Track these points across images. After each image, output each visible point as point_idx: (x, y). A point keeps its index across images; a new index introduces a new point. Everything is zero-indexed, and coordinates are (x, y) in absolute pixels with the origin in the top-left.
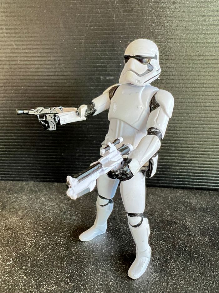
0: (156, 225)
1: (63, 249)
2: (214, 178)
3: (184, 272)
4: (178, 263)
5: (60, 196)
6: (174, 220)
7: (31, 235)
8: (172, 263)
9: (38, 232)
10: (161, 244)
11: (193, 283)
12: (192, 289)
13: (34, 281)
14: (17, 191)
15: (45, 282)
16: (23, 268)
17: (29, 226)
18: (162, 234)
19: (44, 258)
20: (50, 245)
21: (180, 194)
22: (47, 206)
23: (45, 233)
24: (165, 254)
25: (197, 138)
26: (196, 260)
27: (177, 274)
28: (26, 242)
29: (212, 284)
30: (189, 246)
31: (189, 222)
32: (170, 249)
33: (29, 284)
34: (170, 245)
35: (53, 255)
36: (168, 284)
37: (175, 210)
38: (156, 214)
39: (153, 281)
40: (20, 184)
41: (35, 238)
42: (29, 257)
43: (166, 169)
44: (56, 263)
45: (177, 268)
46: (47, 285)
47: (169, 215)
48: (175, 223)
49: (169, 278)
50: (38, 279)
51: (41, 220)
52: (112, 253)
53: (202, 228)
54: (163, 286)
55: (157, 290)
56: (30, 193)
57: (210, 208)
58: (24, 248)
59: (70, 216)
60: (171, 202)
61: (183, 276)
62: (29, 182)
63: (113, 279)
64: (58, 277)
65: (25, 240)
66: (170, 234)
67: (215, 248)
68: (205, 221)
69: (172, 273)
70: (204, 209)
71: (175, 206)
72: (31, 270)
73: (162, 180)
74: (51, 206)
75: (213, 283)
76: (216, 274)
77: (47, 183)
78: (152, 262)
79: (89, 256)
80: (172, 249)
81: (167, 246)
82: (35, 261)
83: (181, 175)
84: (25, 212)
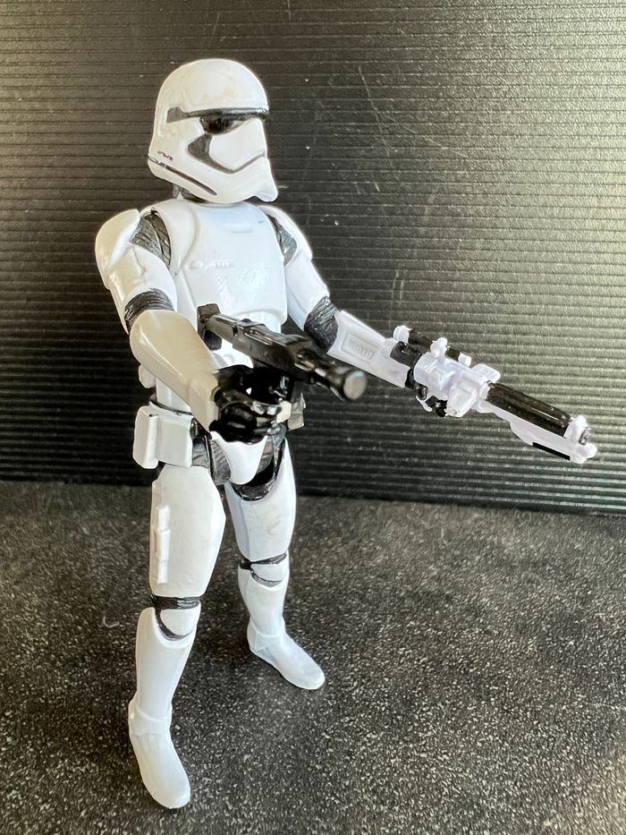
0: (393, 606)
1: (123, 665)
2: (572, 479)
3: (456, 732)
4: (443, 707)
5: (134, 523)
6: (448, 592)
7: (40, 626)
8: (425, 706)
9: (60, 618)
10: (402, 656)
11: (477, 759)
12: (471, 777)
13: (31, 750)
14: (14, 508)
15: (64, 751)
16: (7, 714)
18: (409, 628)
19: (69, 687)
20: (90, 654)
21: (476, 521)
22: (94, 550)
23: (78, 623)
24: (408, 682)
25: (525, 363)
26: (492, 699)
27: (434, 736)
28: (23, 645)
29: (529, 763)
30: (478, 663)
31: (486, 597)
32: (424, 668)
33: (18, 756)
34: (425, 659)
35: (94, 680)
36: (404, 762)
37: (455, 564)
38: (399, 574)
39: (365, 754)
40: (24, 488)
41: (50, 633)
42: (27, 686)
43: (437, 450)
44: (99, 702)
45: (436, 721)
46: (66, 761)
47: (434, 577)
48: (449, 599)
49: (411, 746)
50: (45, 744)
51: (72, 588)
52: (259, 678)
53: (522, 614)
54: (390, 766)
55: (371, 777)
56: (49, 512)
57: (553, 560)
58: (15, 662)
60: (445, 542)
61: (452, 741)
62: (51, 484)
63: (253, 747)
64: (101, 738)
65: (21, 641)
66: (429, 630)
67: (552, 667)
68: (535, 595)
69: (420, 734)
70: (535, 564)
71: (457, 553)
72: (29, 720)
73: (427, 482)
74: (105, 549)
75: (531, 763)
76: (545, 739)
77: (102, 487)
78: (370, 702)
79: (195, 685)
80: (430, 670)
81: (418, 660)
82: (41, 695)
83: (480, 469)
84: (30, 564)
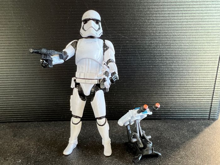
9: (40, 146)
14: (25, 127)
17: (33, 143)
19: (44, 158)
20: (48, 152)
22: (47, 133)
23: (44, 146)
28: (31, 151)
35: (50, 156)
38: (120, 132)
40: (27, 123)
41: (37, 149)
42: (33, 158)
44: (51, 159)
51: (42, 140)
56: (34, 127)
58: (30, 154)
59: (63, 137)
62: (34, 122)
77: (47, 122)
82: (37, 159)
84: (31, 137)
